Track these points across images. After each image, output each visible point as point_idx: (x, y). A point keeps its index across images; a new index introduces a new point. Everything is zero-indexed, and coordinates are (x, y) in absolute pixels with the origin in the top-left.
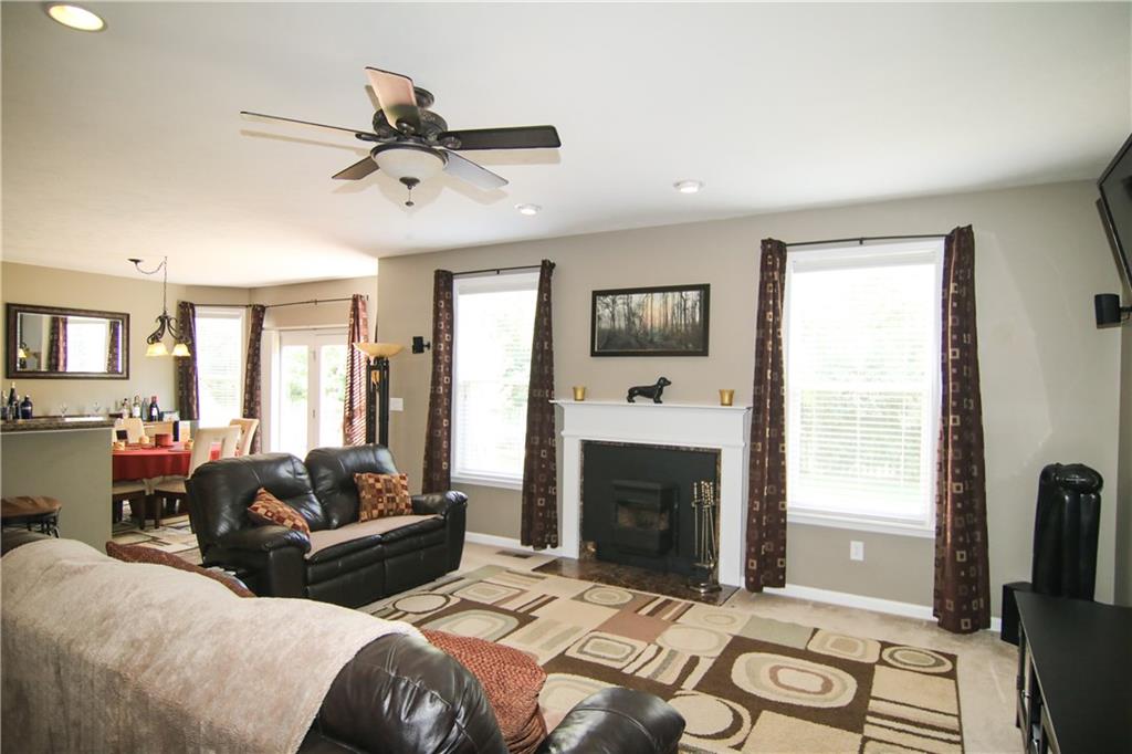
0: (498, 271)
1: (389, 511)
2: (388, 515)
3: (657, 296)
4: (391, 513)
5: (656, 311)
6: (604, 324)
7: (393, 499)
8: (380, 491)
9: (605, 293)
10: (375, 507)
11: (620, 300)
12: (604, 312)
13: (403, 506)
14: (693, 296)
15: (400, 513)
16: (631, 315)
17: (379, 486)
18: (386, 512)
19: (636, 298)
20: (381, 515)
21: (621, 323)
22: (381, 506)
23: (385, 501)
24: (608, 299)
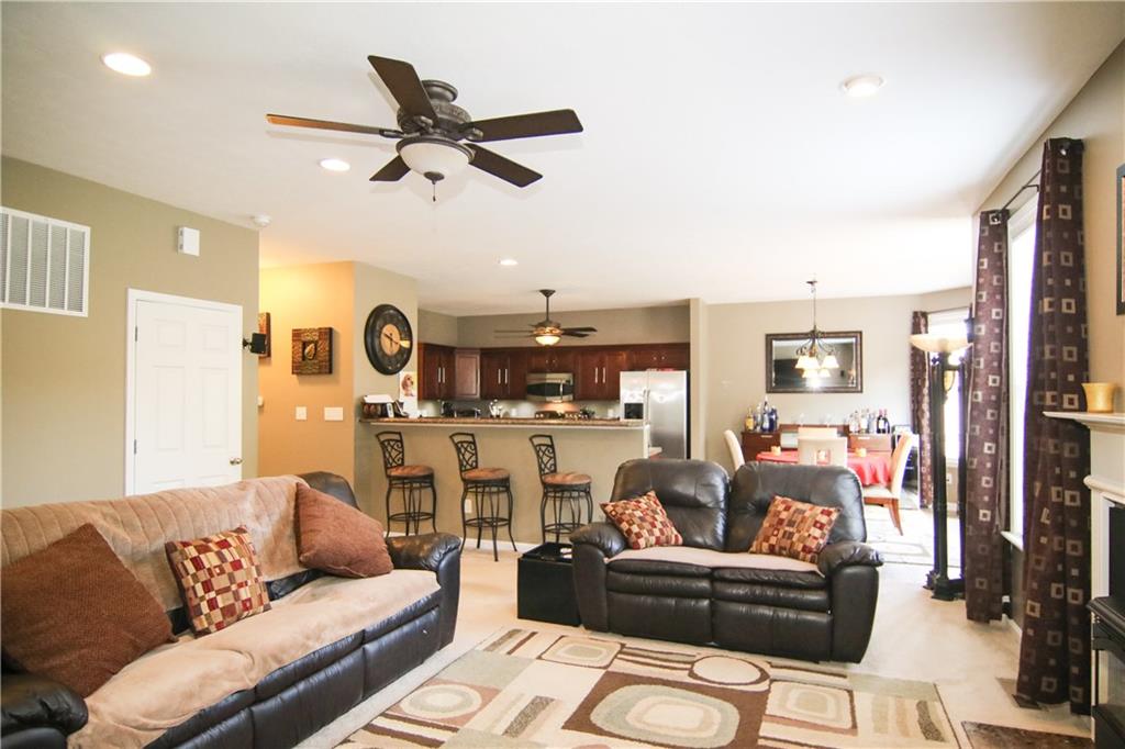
1: (782, 548)
2: (780, 555)
4: (784, 552)
7: (791, 534)
8: (781, 522)
10: (767, 539)
13: (799, 547)
15: (794, 556)
17: (784, 515)
18: (777, 548)
20: (772, 551)
22: (773, 540)
23: (780, 535)
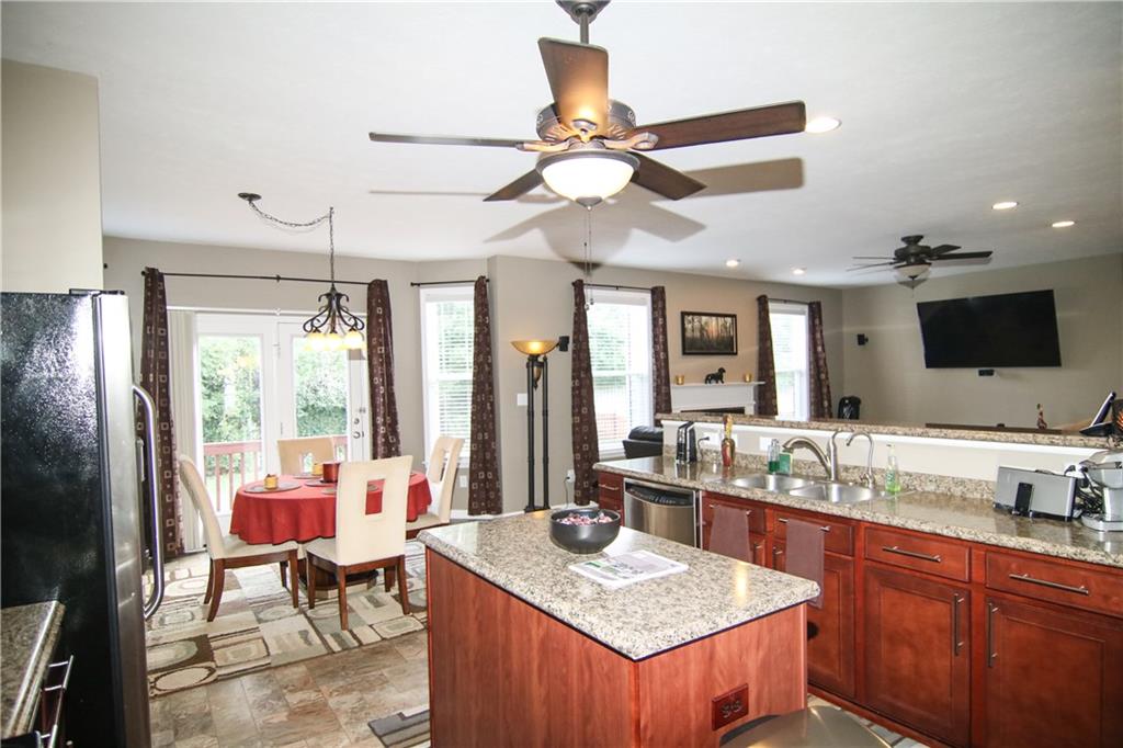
0: (617, 287)
3: (714, 318)
5: (714, 326)
6: (688, 334)
9: (689, 314)
11: (696, 319)
12: (688, 326)
14: (729, 320)
16: (702, 329)
19: (704, 318)
21: (697, 334)
24: (690, 318)
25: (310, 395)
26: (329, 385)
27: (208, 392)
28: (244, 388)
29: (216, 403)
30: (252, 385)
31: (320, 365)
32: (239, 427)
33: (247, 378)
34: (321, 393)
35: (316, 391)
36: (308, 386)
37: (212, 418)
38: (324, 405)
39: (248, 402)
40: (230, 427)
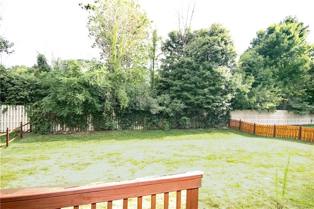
25: (134, 105)
26: (140, 102)
27: (100, 102)
28: (112, 101)
29: (102, 106)
30: (115, 100)
31: (138, 95)
32: (110, 115)
33: (113, 98)
34: (137, 105)
35: (135, 104)
36: (133, 102)
37: (101, 111)
38: (138, 109)
39: (113, 106)
40: (106, 115)
